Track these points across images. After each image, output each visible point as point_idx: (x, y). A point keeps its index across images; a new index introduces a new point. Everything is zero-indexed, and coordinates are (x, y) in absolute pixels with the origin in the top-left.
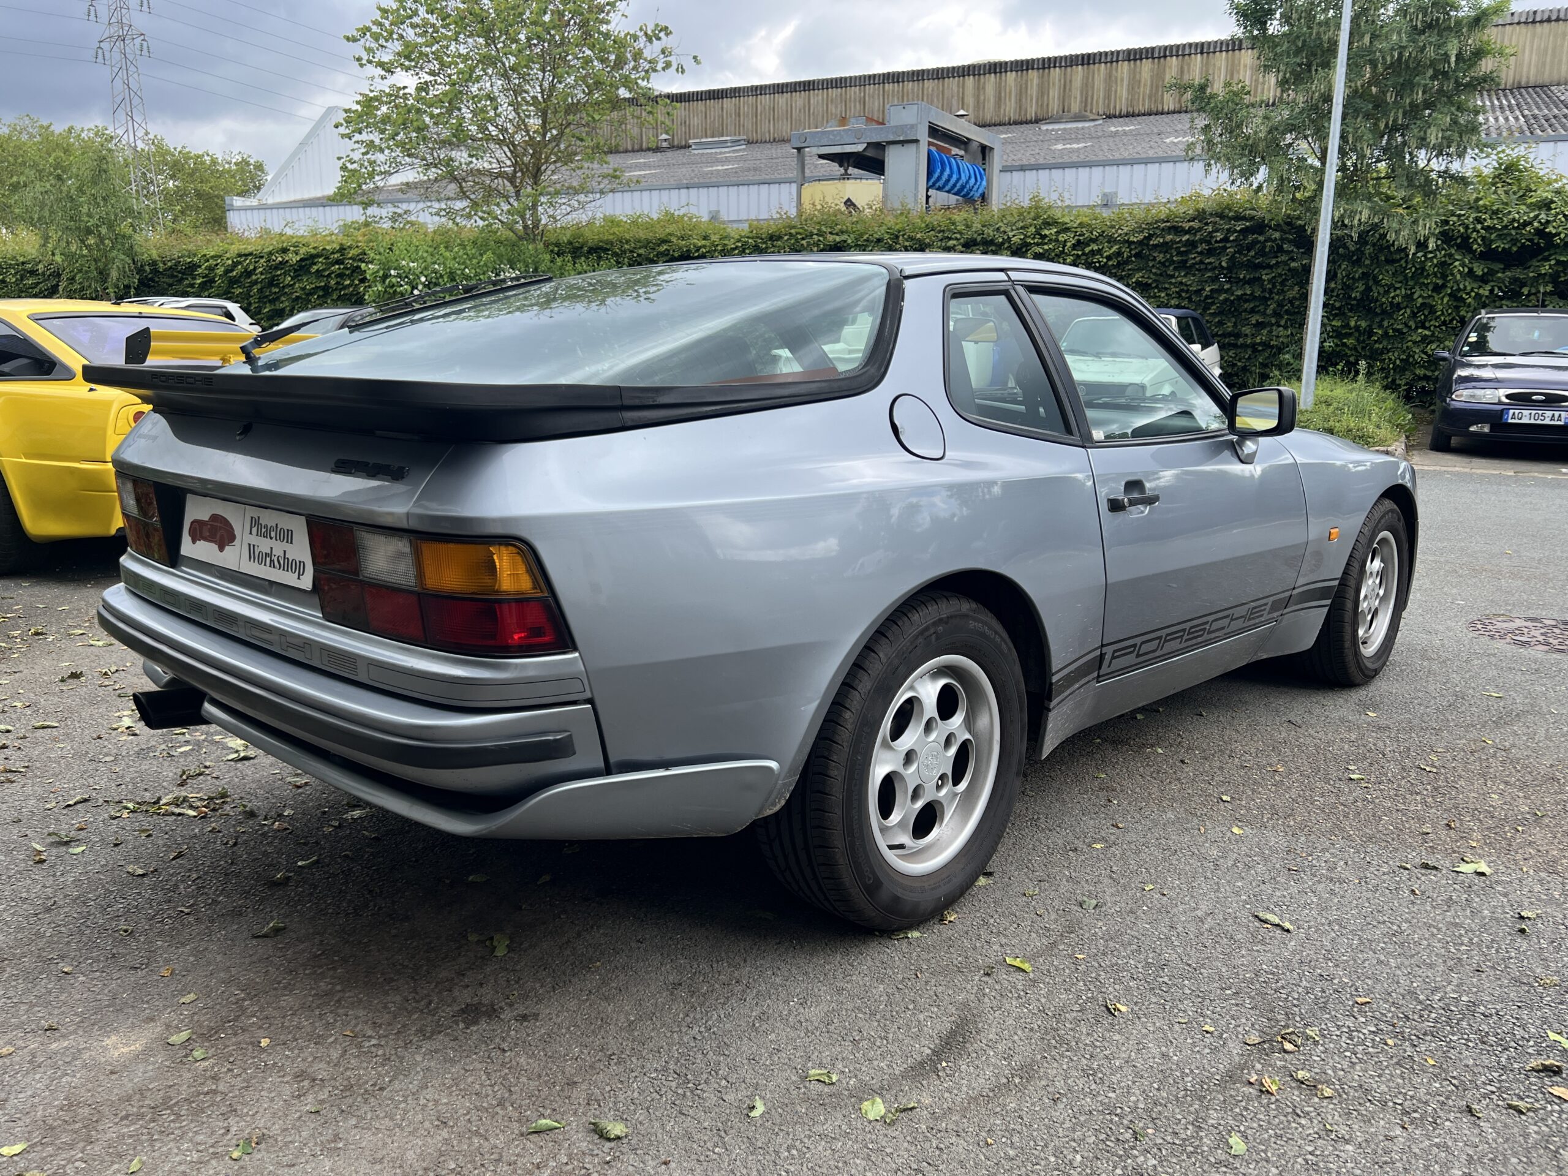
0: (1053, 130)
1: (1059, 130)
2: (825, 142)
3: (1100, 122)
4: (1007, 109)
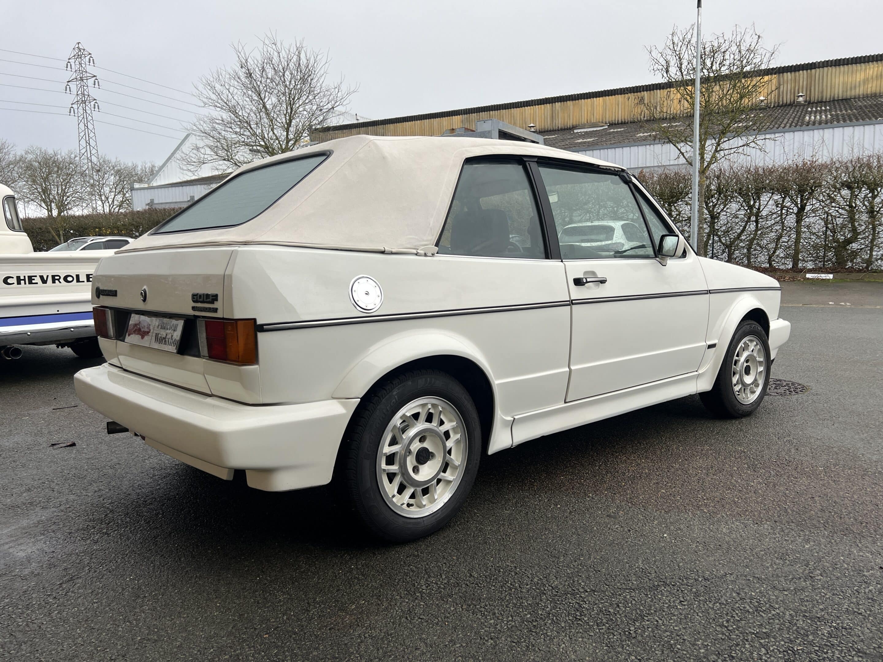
1: (583, 132)
3: (606, 127)
4: (557, 122)
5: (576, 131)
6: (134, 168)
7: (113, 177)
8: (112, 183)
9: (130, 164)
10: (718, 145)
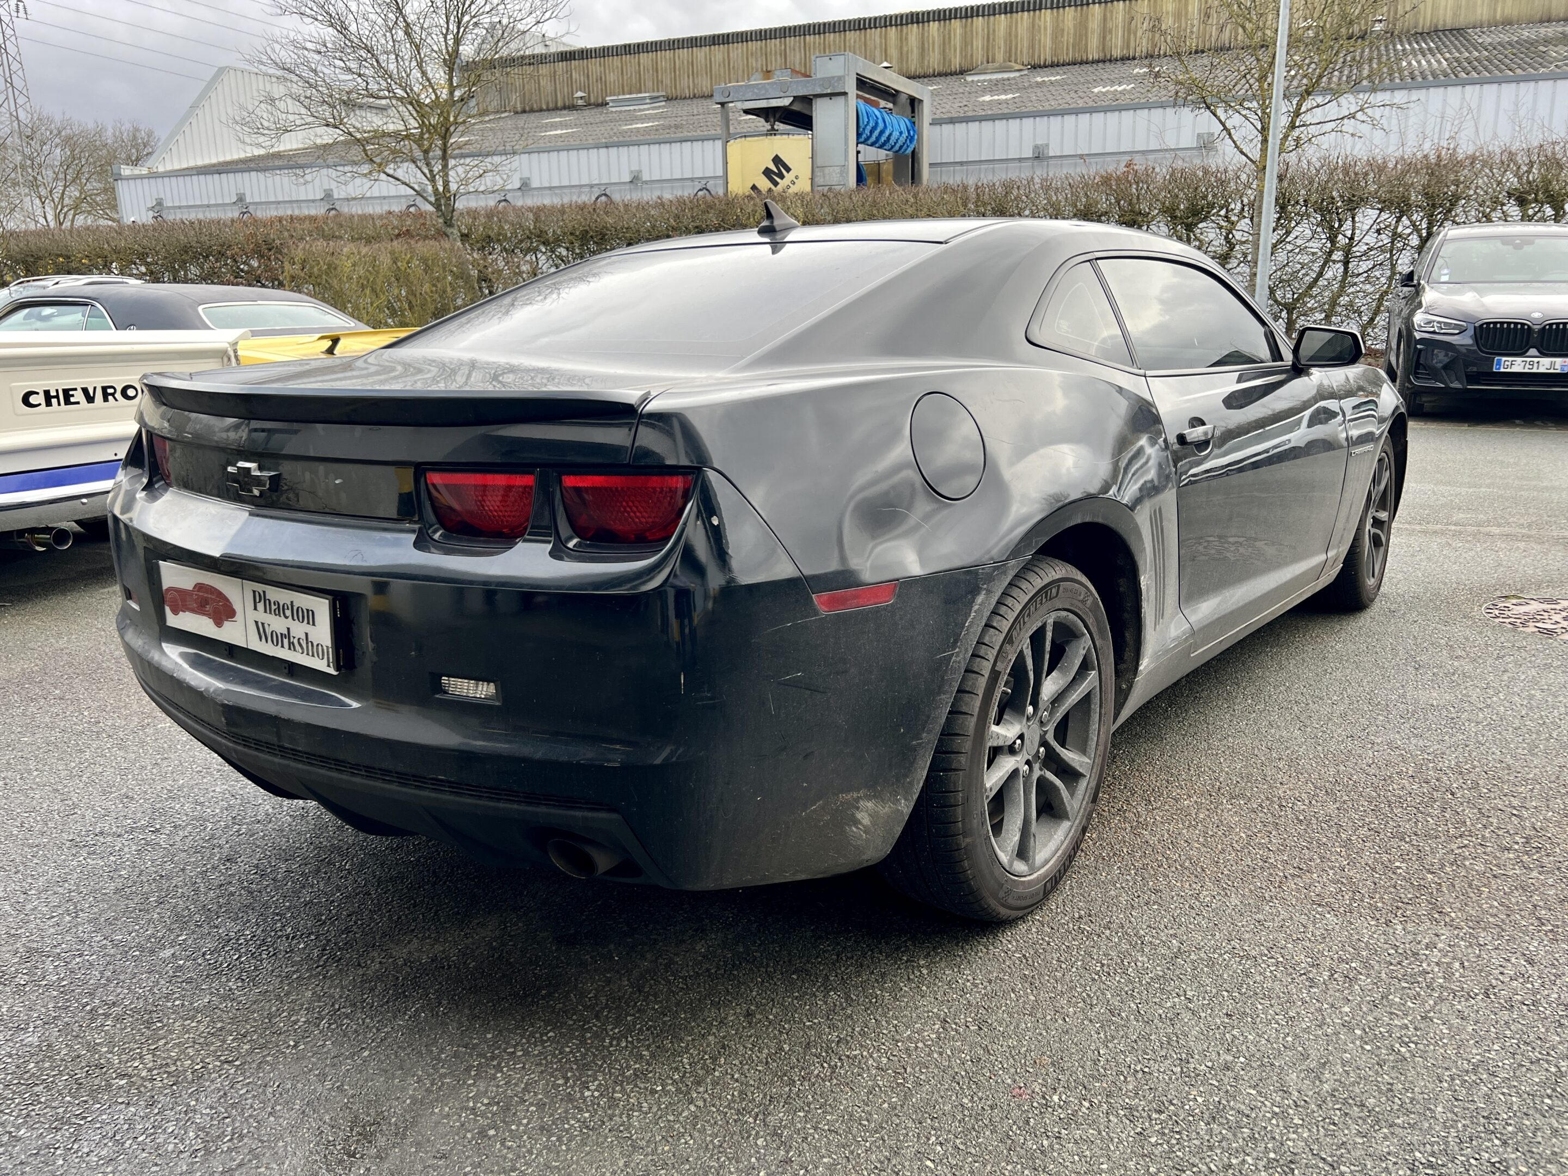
0: (978, 82)
1: (985, 81)
2: (749, 96)
3: (1026, 72)
4: (931, 60)
5: (969, 79)
6: (99, 133)
7: (58, 150)
8: (56, 163)
9: (91, 125)
10: (1297, 113)
